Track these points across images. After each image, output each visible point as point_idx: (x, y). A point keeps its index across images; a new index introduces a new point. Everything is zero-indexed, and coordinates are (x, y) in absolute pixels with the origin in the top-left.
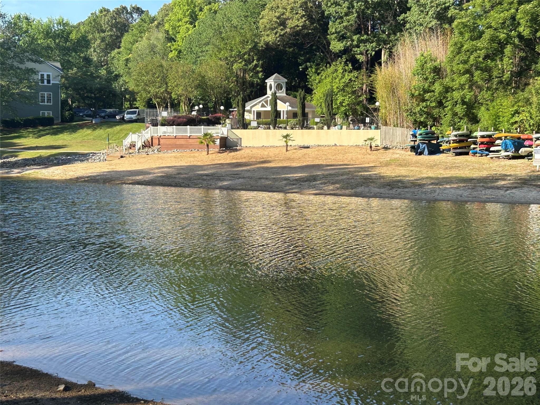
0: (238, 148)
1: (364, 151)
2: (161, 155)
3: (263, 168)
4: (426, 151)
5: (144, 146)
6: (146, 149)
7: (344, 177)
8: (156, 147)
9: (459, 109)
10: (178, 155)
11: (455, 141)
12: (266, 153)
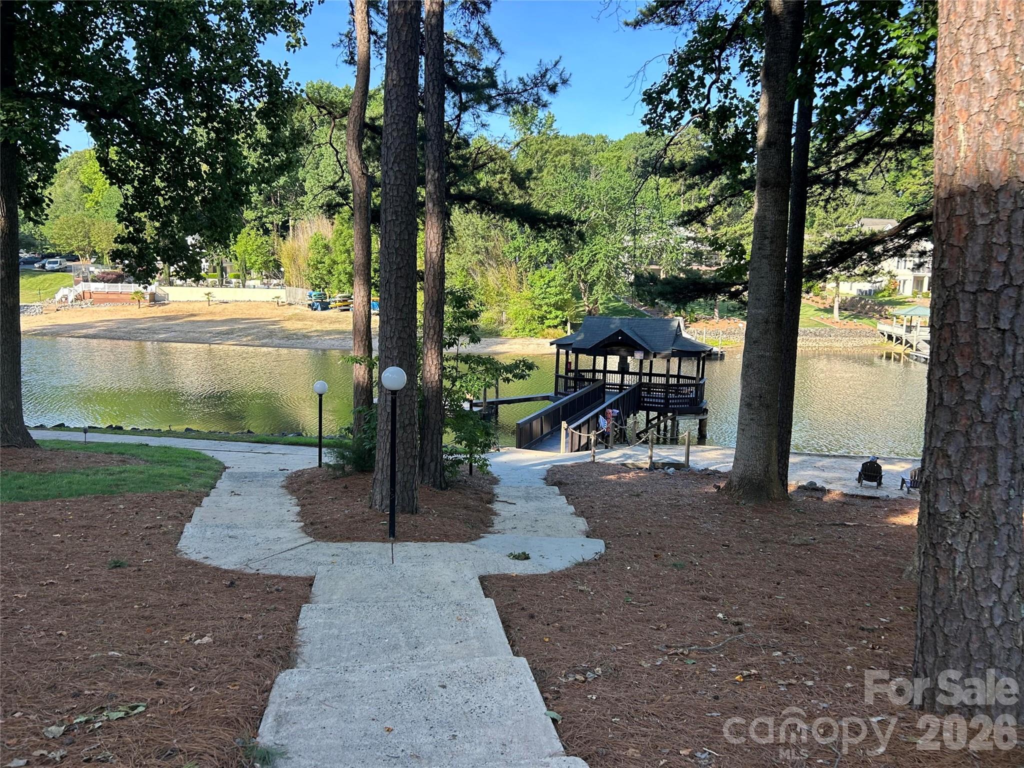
0: (166, 302)
1: (272, 306)
2: (95, 308)
3: (190, 321)
4: (319, 308)
5: (76, 300)
6: (79, 302)
7: (255, 330)
8: (88, 301)
9: (344, 278)
10: (112, 308)
11: (340, 301)
12: (191, 307)
